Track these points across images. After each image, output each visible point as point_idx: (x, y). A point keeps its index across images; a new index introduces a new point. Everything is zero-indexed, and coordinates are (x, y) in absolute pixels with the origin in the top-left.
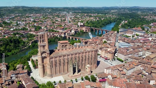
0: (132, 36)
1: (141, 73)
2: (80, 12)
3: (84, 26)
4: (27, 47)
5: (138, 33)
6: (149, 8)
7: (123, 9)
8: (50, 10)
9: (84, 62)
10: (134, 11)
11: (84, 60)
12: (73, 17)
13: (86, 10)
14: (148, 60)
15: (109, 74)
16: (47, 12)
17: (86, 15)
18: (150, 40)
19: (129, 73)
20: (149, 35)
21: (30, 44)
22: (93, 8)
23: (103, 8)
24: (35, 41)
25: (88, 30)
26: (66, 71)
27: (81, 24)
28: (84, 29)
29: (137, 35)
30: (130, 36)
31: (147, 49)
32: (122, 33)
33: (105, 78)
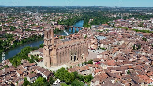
0: (104, 31)
1: (122, 56)
2: (46, 11)
3: (57, 24)
4: (10, 47)
5: (108, 29)
6: (106, 7)
7: (85, 8)
8: (12, 10)
9: (80, 52)
10: (95, 10)
11: (80, 50)
12: (41, 17)
13: (50, 9)
14: (124, 46)
15: (101, 58)
16: (10, 12)
17: (53, 14)
18: (118, 33)
19: (115, 56)
20: (116, 30)
21: (12, 44)
22: (57, 7)
23: (67, 7)
24: (15, 40)
25: (63, 28)
26: (68, 60)
27: (54, 23)
28: (59, 27)
29: (107, 30)
30: (102, 31)
31: (121, 39)
32: (95, 29)
33: (99, 61)
